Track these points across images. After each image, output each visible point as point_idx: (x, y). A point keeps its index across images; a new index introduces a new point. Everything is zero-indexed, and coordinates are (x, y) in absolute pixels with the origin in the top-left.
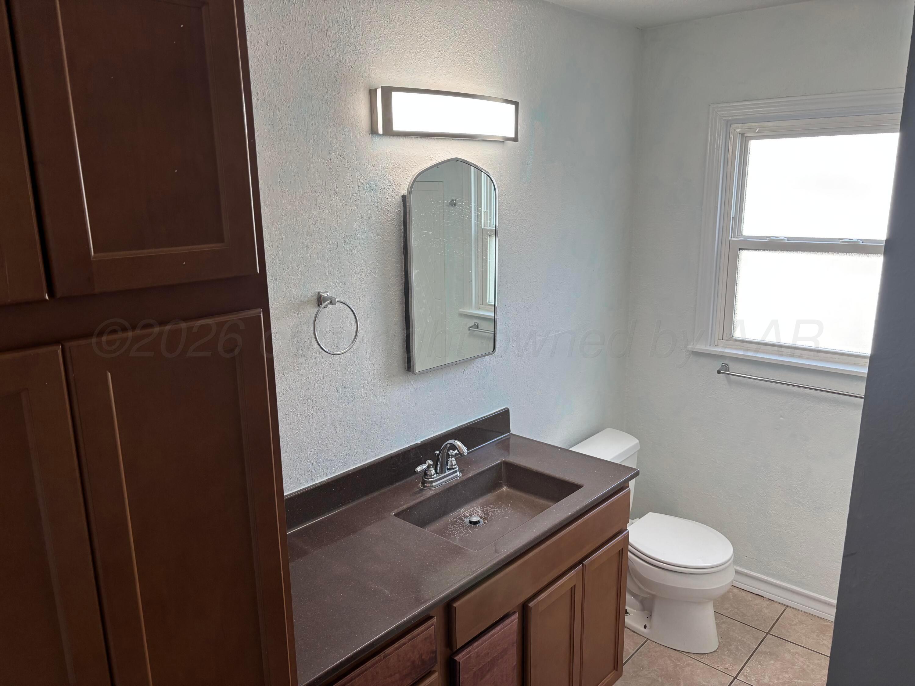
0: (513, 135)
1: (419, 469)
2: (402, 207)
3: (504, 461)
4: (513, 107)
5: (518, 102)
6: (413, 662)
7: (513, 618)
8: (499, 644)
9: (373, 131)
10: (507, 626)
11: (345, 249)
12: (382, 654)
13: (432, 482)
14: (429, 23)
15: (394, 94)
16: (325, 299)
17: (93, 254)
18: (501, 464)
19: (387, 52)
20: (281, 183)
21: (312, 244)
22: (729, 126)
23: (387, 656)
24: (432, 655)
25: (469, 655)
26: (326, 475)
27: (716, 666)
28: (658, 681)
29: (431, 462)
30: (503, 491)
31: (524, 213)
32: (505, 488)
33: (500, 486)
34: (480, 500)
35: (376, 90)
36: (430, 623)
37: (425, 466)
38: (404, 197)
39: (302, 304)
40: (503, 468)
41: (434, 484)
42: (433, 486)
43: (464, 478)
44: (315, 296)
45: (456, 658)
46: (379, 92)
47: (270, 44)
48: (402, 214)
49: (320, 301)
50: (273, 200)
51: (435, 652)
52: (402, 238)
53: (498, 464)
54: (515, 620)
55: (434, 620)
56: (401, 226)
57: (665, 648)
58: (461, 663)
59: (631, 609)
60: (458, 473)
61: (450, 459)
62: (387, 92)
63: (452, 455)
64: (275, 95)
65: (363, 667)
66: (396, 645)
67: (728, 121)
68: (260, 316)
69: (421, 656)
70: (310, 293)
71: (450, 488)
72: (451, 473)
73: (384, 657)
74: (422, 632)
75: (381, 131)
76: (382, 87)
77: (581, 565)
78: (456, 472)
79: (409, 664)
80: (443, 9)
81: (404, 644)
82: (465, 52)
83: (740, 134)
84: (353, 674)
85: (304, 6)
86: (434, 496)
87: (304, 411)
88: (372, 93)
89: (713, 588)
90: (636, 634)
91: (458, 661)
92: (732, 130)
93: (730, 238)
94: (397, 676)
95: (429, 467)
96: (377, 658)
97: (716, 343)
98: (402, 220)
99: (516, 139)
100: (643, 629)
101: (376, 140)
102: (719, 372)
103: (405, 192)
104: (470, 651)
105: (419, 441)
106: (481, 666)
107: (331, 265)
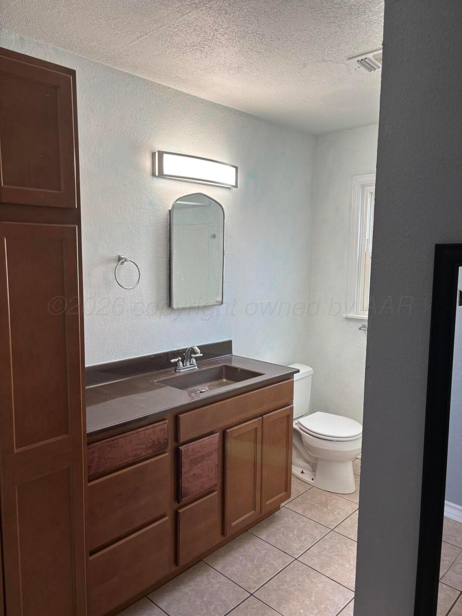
0: (234, 184)
1: (173, 361)
2: (169, 216)
3: (224, 365)
4: (234, 169)
5: (238, 167)
6: (154, 441)
7: (216, 435)
8: (207, 448)
9: (153, 174)
10: (212, 438)
11: (135, 234)
12: (136, 431)
13: (180, 369)
14: (187, 122)
15: (165, 156)
16: (122, 259)
17: (2, 185)
18: (223, 367)
19: (163, 134)
20: (101, 195)
21: (117, 229)
22: (363, 188)
23: (138, 432)
24: (165, 441)
25: (188, 448)
26: (119, 359)
27: (352, 500)
28: (315, 506)
29: (180, 359)
30: (223, 381)
31: (242, 229)
32: (224, 380)
33: (221, 378)
34: (209, 384)
35: (155, 153)
36: (165, 422)
37: (176, 360)
38: (170, 211)
39: (110, 260)
40: (224, 369)
41: (181, 371)
42: (180, 372)
43: (200, 370)
44: (117, 257)
45: (180, 448)
46: (157, 154)
47: (100, 126)
48: (169, 220)
49: (120, 259)
50: (97, 203)
51: (167, 439)
52: (169, 233)
53: (221, 366)
54: (217, 436)
55: (167, 421)
56: (167, 226)
57: (323, 491)
58: (182, 451)
59: (306, 471)
60: (196, 367)
61: (192, 359)
62: (161, 154)
63: (193, 357)
64: (101, 151)
65: (125, 434)
66: (144, 428)
67: (362, 185)
68: (76, 228)
69: (158, 439)
70: (115, 255)
71: (191, 374)
72: (192, 366)
73: (137, 433)
74: (160, 425)
75: (157, 174)
76: (158, 151)
77: (261, 417)
78: (195, 366)
79: (151, 441)
80: (195, 115)
81: (149, 429)
82: (207, 138)
83: (370, 193)
84: (119, 436)
85: (118, 108)
86: (180, 376)
87: (108, 319)
88: (153, 154)
89: (349, 450)
90: (307, 484)
91: (181, 449)
92: (365, 190)
93: (366, 251)
94: (144, 446)
95: (178, 361)
96: (133, 432)
97: (359, 313)
98: (169, 223)
99: (236, 186)
100: (311, 481)
101: (155, 179)
102: (360, 329)
103: (170, 208)
104: (188, 446)
105: (175, 349)
106: (195, 457)
107: (127, 242)
